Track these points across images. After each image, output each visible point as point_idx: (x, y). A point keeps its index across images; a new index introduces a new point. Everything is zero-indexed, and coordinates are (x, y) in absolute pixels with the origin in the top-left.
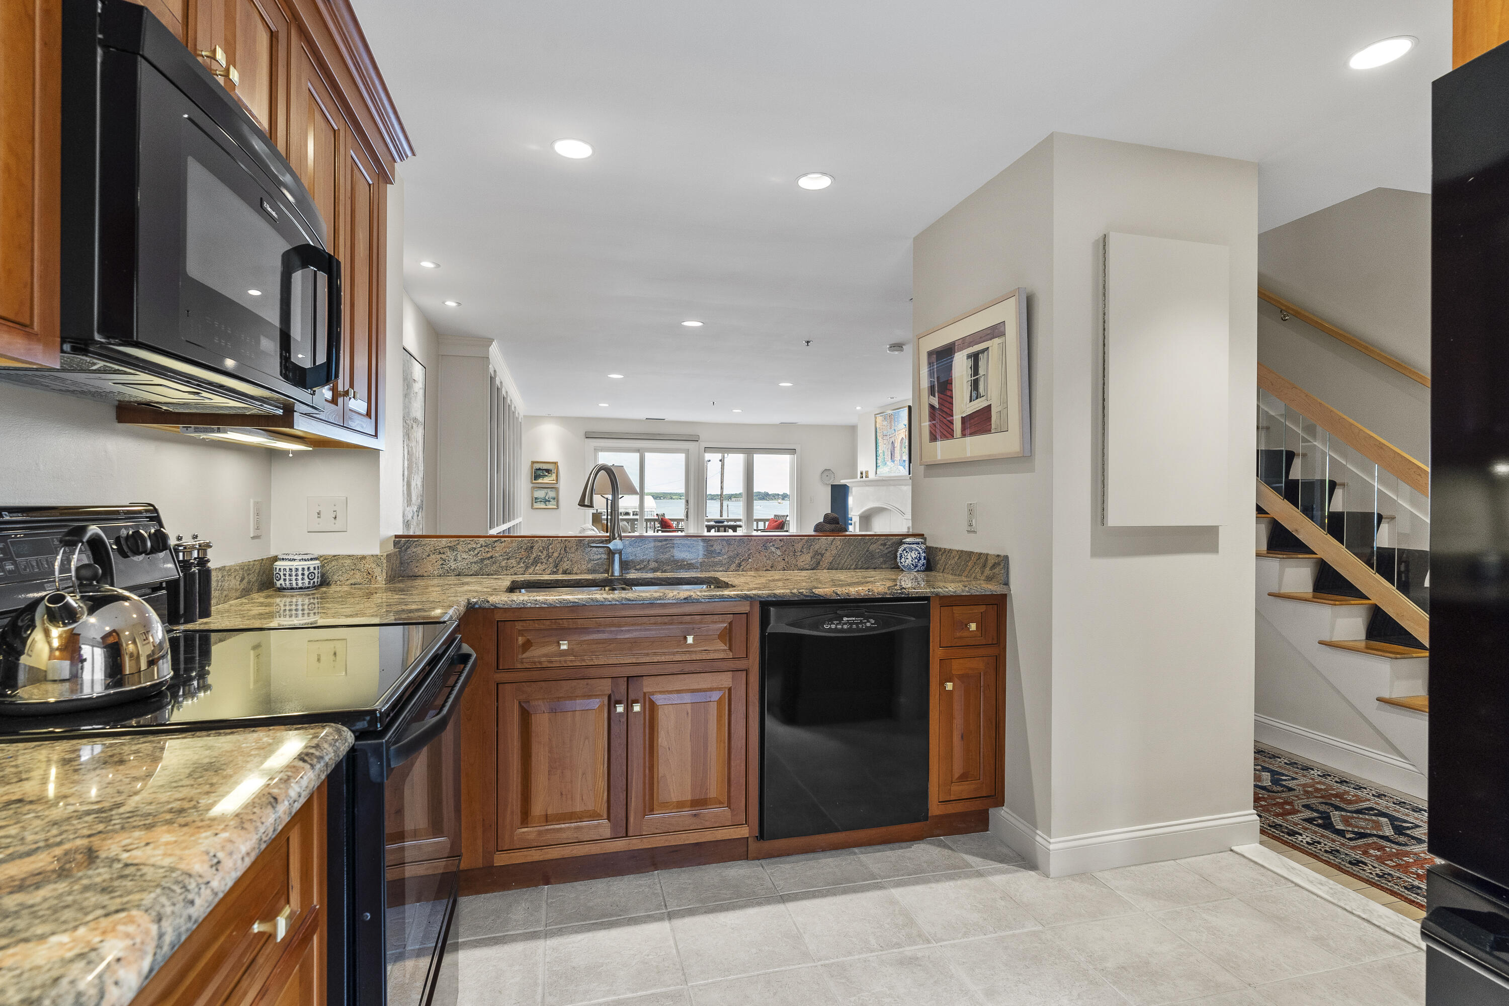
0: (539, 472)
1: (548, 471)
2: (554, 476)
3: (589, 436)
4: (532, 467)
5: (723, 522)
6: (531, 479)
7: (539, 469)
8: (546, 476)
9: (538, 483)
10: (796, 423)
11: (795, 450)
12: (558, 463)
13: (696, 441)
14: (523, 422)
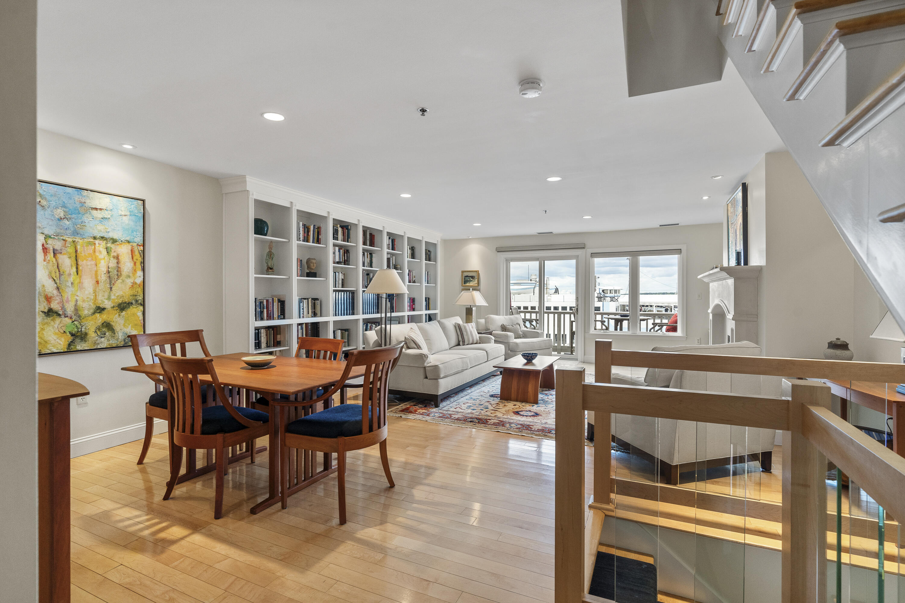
0: (467, 279)
1: (473, 277)
2: (476, 280)
3: (500, 250)
4: (462, 275)
6: (462, 283)
7: (467, 276)
8: (472, 281)
9: (466, 286)
10: (678, 224)
11: (680, 250)
12: (478, 271)
13: (584, 248)
14: (439, 243)
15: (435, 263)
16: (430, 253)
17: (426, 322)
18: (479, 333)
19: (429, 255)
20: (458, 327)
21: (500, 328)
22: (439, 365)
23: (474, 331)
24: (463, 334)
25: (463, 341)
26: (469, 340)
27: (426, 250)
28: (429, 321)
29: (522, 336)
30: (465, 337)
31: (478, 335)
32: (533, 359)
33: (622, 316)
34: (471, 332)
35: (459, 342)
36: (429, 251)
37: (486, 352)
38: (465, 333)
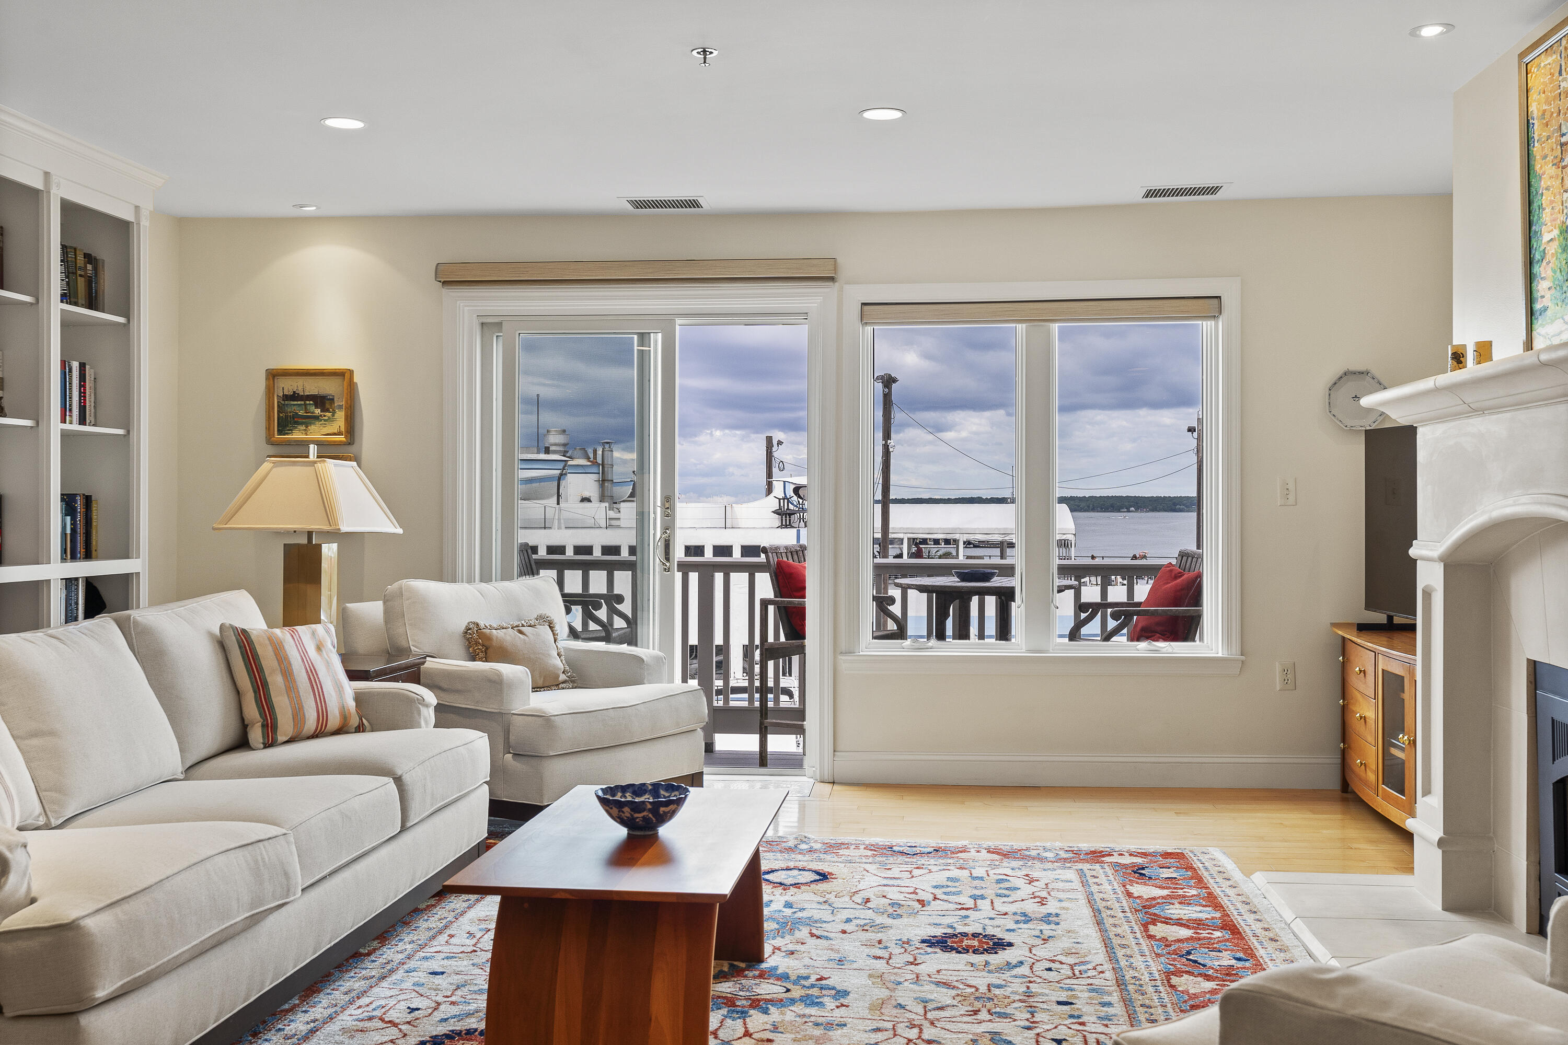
0: (296, 408)
1: (322, 401)
2: (340, 415)
3: (453, 277)
4: (270, 391)
5: (987, 577)
6: (269, 428)
7: (295, 397)
8: (317, 418)
9: (289, 443)
10: (1213, 190)
11: (1216, 301)
12: (351, 372)
13: (832, 279)
14: (145, 223)
15: (121, 320)
16: (95, 269)
17: (70, 617)
18: (353, 675)
19: (89, 282)
20: (242, 647)
21: (458, 647)
22: (91, 924)
23: (328, 664)
24: (265, 684)
25: (265, 726)
26: (298, 715)
27: (64, 247)
28: (89, 614)
29: (563, 677)
30: (281, 703)
31: (350, 688)
32: (663, 819)
33: (964, 577)
34: (312, 674)
35: (244, 727)
36: (89, 258)
37: (398, 781)
38: (276, 681)
